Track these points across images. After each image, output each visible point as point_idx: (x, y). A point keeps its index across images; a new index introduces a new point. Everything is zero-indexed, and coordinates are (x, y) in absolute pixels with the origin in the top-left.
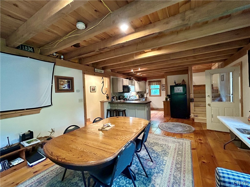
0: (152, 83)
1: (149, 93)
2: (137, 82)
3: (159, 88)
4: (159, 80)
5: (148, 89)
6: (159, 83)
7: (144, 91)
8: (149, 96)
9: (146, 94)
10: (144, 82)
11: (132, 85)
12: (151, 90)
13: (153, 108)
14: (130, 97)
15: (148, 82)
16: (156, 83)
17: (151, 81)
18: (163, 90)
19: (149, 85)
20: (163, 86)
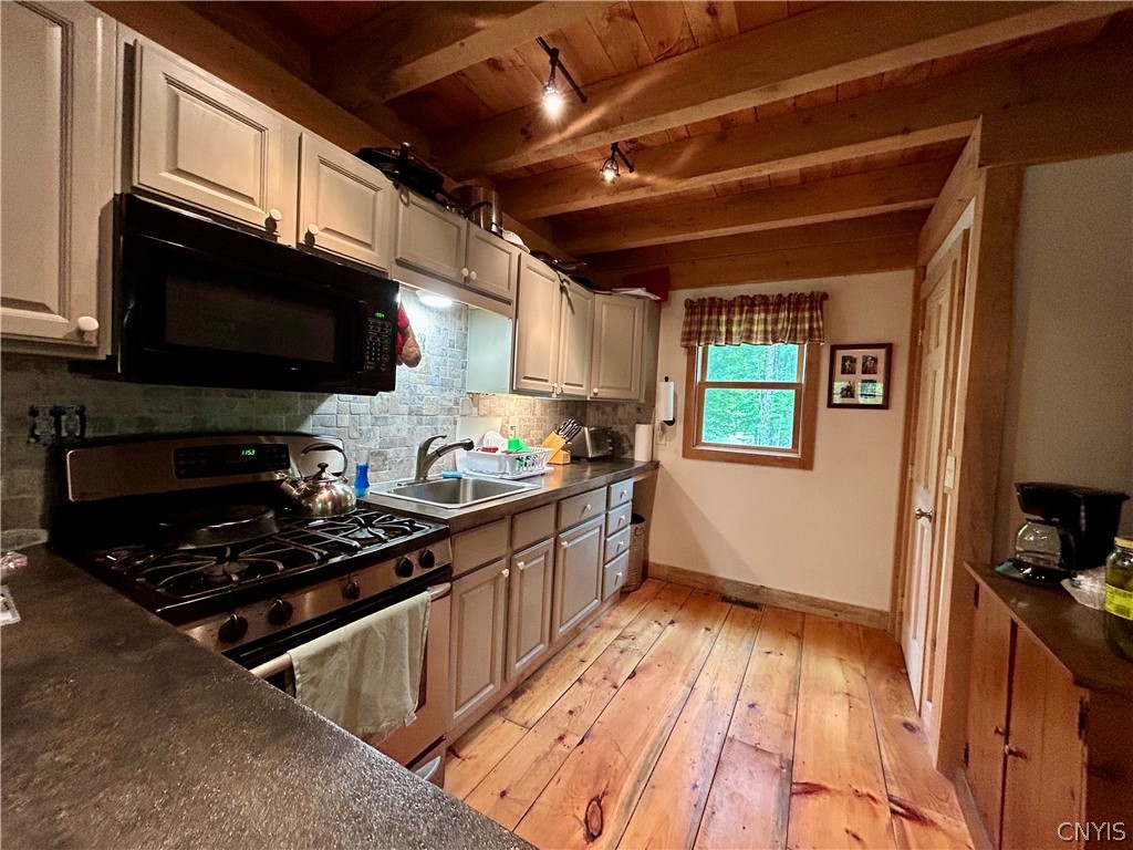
0: (729, 322)
1: (679, 426)
2: (562, 289)
3: (794, 380)
4: (812, 293)
5: (671, 384)
6: (798, 327)
7: (633, 397)
8: (684, 456)
9: (651, 426)
10: (647, 301)
11: (465, 285)
12: (707, 390)
13: (710, 577)
14: (430, 452)
15: (687, 314)
16: (769, 318)
17: (721, 299)
18: (837, 399)
19: (689, 340)
20: (844, 359)
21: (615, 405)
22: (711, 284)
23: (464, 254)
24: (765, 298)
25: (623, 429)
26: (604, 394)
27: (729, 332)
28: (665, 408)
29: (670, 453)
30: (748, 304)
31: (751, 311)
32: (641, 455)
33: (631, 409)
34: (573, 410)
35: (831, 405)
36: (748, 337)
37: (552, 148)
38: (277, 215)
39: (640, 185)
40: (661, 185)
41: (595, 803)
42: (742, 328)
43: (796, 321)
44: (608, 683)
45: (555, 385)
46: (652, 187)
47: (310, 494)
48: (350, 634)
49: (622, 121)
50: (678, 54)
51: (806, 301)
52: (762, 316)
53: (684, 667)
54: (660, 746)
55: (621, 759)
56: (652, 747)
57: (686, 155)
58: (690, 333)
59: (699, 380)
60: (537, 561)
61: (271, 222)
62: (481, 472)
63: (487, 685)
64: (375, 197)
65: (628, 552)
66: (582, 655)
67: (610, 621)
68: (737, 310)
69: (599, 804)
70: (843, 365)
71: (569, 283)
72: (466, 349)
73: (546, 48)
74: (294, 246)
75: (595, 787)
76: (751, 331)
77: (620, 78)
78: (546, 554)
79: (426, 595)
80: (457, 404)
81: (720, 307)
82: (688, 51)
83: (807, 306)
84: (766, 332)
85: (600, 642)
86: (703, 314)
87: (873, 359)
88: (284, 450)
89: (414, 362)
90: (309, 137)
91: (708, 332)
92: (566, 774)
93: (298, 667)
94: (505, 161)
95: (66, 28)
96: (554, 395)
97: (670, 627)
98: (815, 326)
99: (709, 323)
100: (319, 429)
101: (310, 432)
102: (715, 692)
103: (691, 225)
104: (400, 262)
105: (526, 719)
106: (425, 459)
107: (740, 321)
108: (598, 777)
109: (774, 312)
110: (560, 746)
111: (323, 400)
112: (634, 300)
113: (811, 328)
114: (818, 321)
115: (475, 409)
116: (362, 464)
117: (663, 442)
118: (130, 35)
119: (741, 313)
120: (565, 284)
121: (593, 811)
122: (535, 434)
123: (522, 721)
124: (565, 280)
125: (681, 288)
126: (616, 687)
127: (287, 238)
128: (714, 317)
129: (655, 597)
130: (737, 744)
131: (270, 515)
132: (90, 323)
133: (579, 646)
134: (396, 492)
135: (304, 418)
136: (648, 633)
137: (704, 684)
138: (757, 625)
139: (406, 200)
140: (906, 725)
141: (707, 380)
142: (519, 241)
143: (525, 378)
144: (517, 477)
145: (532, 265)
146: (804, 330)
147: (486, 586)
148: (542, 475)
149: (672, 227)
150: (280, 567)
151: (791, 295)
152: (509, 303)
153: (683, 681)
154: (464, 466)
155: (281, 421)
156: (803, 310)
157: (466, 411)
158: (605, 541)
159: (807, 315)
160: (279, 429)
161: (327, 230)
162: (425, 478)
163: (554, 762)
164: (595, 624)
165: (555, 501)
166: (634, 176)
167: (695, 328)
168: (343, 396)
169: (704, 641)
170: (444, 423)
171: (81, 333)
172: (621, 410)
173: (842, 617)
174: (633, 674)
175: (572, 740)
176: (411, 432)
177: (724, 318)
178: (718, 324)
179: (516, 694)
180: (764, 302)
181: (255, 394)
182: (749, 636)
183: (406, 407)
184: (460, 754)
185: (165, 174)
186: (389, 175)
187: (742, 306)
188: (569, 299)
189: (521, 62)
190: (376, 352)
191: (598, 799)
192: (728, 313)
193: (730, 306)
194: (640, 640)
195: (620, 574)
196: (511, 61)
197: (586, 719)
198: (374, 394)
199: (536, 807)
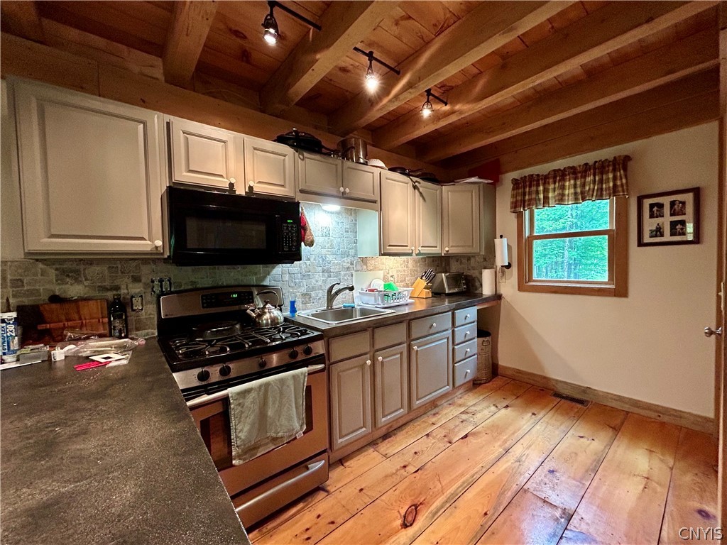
0: (546, 191)
1: (515, 269)
2: (415, 187)
3: (607, 227)
4: (615, 158)
5: (505, 240)
6: (604, 186)
7: (475, 251)
8: (519, 290)
9: (493, 270)
10: (481, 185)
11: (344, 196)
12: (535, 241)
13: (545, 378)
14: (333, 291)
15: (513, 189)
16: (578, 183)
17: (538, 175)
18: (647, 239)
19: (515, 207)
20: (652, 206)
21: (468, 257)
22: (530, 165)
23: (341, 179)
24: (573, 168)
25: (474, 273)
26: (453, 251)
27: (546, 199)
28: (502, 256)
29: (509, 288)
30: (560, 175)
31: (563, 179)
32: (487, 290)
33: (479, 259)
34: (438, 262)
35: (641, 244)
36: (561, 200)
37: (386, 106)
38: (233, 181)
39: (452, 112)
40: (465, 109)
41: (413, 507)
42: (556, 193)
43: (601, 182)
44: (446, 439)
45: (413, 248)
46: (461, 112)
47: (260, 316)
48: (258, 385)
49: (420, 79)
50: (449, 27)
51: (608, 166)
52: (572, 182)
53: (505, 438)
54: (469, 484)
55: (439, 486)
56: (464, 483)
57: (480, 84)
58: (516, 201)
59: (527, 234)
60: (394, 357)
61: (231, 185)
62: (368, 304)
63: (362, 428)
64: (284, 160)
65: (476, 356)
66: (434, 420)
67: (460, 401)
68: (551, 180)
69: (416, 509)
70: (651, 210)
71: (419, 183)
72: (356, 232)
73: (364, 53)
74: (244, 194)
75: (416, 498)
76: (563, 195)
77: (417, 53)
78: (401, 353)
79: (305, 369)
80: (352, 264)
81: (538, 181)
82: (454, 23)
83: (611, 168)
84: (576, 194)
85: (449, 413)
86: (524, 188)
87: (680, 202)
88: (251, 294)
89: (311, 244)
90: (247, 138)
91: (530, 200)
92: (401, 487)
93: (232, 397)
94: (362, 120)
95: (144, 123)
96: (414, 254)
97: (503, 411)
98: (619, 183)
99: (530, 193)
100: (273, 283)
101: (268, 284)
102: (524, 457)
103: (503, 127)
104: (302, 191)
105: (387, 452)
106: (331, 296)
107: (555, 188)
108: (420, 494)
109: (581, 177)
110: (403, 471)
111: (274, 268)
112: (470, 185)
113: (615, 185)
114: (621, 179)
115: (365, 267)
116: (293, 300)
117: (504, 280)
118: (168, 118)
119: (555, 183)
120: (416, 184)
121: (411, 512)
122: (409, 279)
123: (384, 453)
124: (416, 181)
125: (507, 172)
126: (450, 443)
127: (240, 191)
128: (534, 189)
129: (499, 389)
130: (529, 494)
131: (238, 326)
132: (159, 243)
133: (434, 414)
134: (313, 315)
135: (265, 277)
136: (486, 412)
137: (517, 450)
138: (579, 416)
139: (301, 157)
140: (701, 512)
141: (535, 234)
142: (381, 164)
143: (390, 246)
144: (386, 306)
145: (389, 177)
146: (609, 187)
147: (357, 369)
148: (407, 304)
149: (491, 132)
150: (228, 349)
151: (596, 162)
152: (375, 202)
153: (500, 446)
154: (359, 300)
155: (253, 280)
156: (608, 172)
157: (359, 268)
158: (453, 349)
159: (611, 176)
160: (252, 283)
161: (259, 182)
162: (331, 307)
163: (396, 479)
164: (449, 402)
165: (408, 320)
166: (447, 108)
167: (519, 198)
168: (284, 265)
169: (529, 421)
170: (345, 275)
171: (156, 247)
172: (472, 261)
173: (665, 419)
174: (466, 436)
175: (411, 469)
176: (325, 282)
177: (541, 188)
178: (537, 192)
179: (386, 437)
180: (573, 172)
181: (240, 268)
182: (568, 423)
183: (320, 268)
184: (344, 464)
185: (185, 174)
186: (292, 146)
187: (555, 177)
188: (421, 193)
189: (357, 64)
190: (289, 241)
191: (416, 506)
192: (544, 184)
193: (545, 179)
194: (479, 416)
195: (469, 371)
196: (352, 65)
197: (423, 459)
198: (293, 263)
199: (378, 500)
